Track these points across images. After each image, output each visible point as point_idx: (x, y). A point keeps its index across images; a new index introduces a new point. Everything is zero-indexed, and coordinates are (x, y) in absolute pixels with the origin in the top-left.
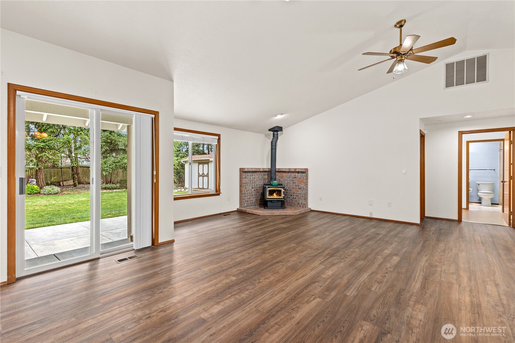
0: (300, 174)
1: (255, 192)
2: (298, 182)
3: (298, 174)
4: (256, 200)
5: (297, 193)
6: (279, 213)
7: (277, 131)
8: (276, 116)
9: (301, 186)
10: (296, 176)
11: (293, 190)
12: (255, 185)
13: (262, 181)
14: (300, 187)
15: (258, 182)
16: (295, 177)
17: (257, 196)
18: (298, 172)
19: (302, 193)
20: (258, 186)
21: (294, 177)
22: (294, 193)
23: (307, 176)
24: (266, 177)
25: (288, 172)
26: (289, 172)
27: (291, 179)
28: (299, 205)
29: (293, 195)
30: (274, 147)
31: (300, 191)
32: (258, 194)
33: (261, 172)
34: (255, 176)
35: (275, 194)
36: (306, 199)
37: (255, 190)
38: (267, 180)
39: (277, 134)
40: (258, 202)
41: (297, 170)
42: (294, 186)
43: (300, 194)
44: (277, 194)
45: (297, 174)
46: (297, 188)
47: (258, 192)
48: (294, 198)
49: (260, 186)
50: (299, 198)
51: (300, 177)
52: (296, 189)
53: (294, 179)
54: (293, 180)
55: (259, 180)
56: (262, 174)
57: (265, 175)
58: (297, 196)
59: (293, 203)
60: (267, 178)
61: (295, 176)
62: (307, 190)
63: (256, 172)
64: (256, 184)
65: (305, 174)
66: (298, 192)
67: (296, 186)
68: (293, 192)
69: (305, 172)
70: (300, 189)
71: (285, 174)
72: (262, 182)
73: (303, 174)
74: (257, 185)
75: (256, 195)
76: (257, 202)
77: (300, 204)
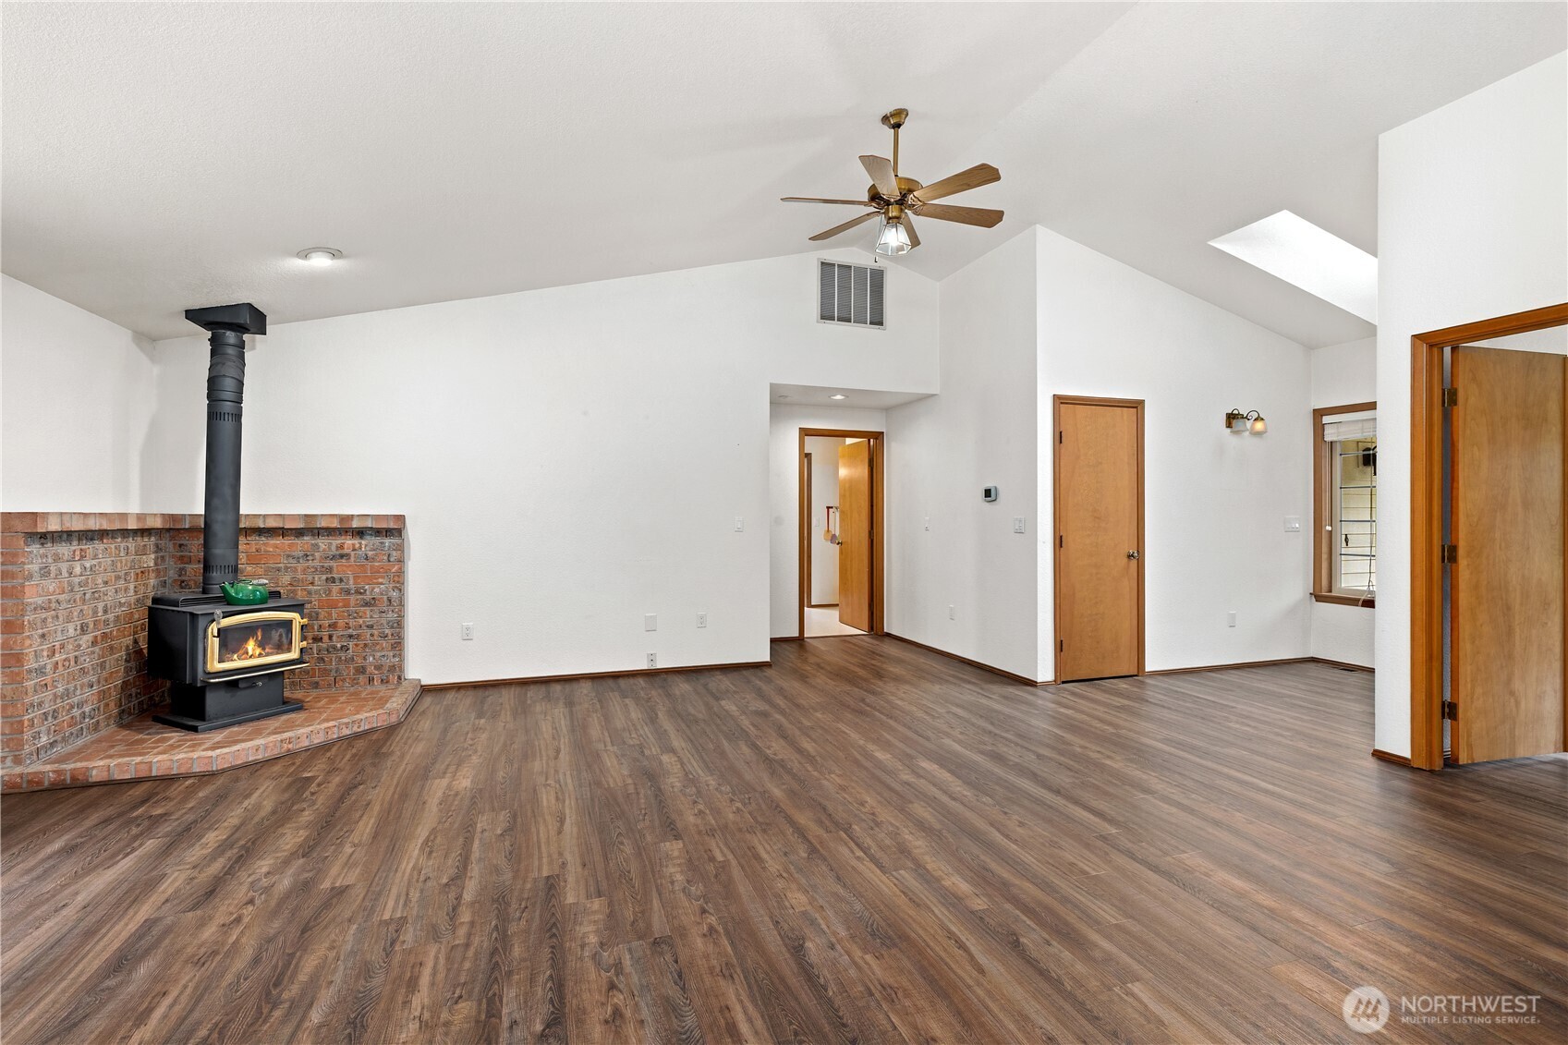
0: (367, 544)
1: (97, 649)
2: (355, 578)
3: (356, 542)
4: (103, 695)
5: (352, 623)
6: (322, 734)
7: (242, 329)
8: (305, 255)
9: (377, 590)
10: (346, 551)
11: (330, 614)
12: (95, 612)
13: (132, 586)
14: (368, 597)
15: (111, 590)
16: (342, 556)
17: (105, 674)
18: (360, 533)
19: (384, 621)
20: (111, 616)
21: (334, 551)
22: (333, 626)
23: (400, 548)
24: (149, 560)
25: (299, 533)
26: (309, 529)
27: (316, 563)
28: (361, 677)
29: (326, 639)
30: (228, 407)
31: (369, 615)
32: (111, 659)
33: (125, 533)
34: (95, 557)
35: (251, 646)
36: (398, 645)
37: (94, 643)
38: (152, 575)
39: (242, 345)
40: (112, 705)
41: (355, 524)
42: (335, 595)
43: (371, 627)
44: (261, 645)
45: (349, 542)
46: (352, 603)
47: (111, 648)
48: (334, 648)
49: (119, 611)
50: (365, 645)
51: (370, 553)
52: (347, 605)
53: (333, 563)
54: (330, 570)
55: (118, 578)
56: (131, 544)
57: (142, 552)
58: (351, 636)
59: (326, 672)
60: (156, 564)
61: (341, 547)
62: (401, 604)
63: (102, 534)
64: (100, 606)
65: (396, 541)
66: (361, 621)
67: (348, 592)
68: (326, 623)
69: (392, 530)
70: (367, 604)
71: (278, 541)
72: (132, 593)
73: (387, 541)
74: (105, 612)
75: (102, 666)
76: (107, 705)
77: (371, 669)
